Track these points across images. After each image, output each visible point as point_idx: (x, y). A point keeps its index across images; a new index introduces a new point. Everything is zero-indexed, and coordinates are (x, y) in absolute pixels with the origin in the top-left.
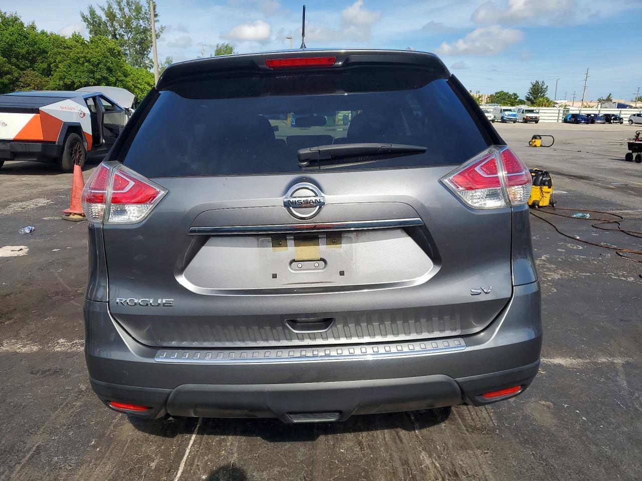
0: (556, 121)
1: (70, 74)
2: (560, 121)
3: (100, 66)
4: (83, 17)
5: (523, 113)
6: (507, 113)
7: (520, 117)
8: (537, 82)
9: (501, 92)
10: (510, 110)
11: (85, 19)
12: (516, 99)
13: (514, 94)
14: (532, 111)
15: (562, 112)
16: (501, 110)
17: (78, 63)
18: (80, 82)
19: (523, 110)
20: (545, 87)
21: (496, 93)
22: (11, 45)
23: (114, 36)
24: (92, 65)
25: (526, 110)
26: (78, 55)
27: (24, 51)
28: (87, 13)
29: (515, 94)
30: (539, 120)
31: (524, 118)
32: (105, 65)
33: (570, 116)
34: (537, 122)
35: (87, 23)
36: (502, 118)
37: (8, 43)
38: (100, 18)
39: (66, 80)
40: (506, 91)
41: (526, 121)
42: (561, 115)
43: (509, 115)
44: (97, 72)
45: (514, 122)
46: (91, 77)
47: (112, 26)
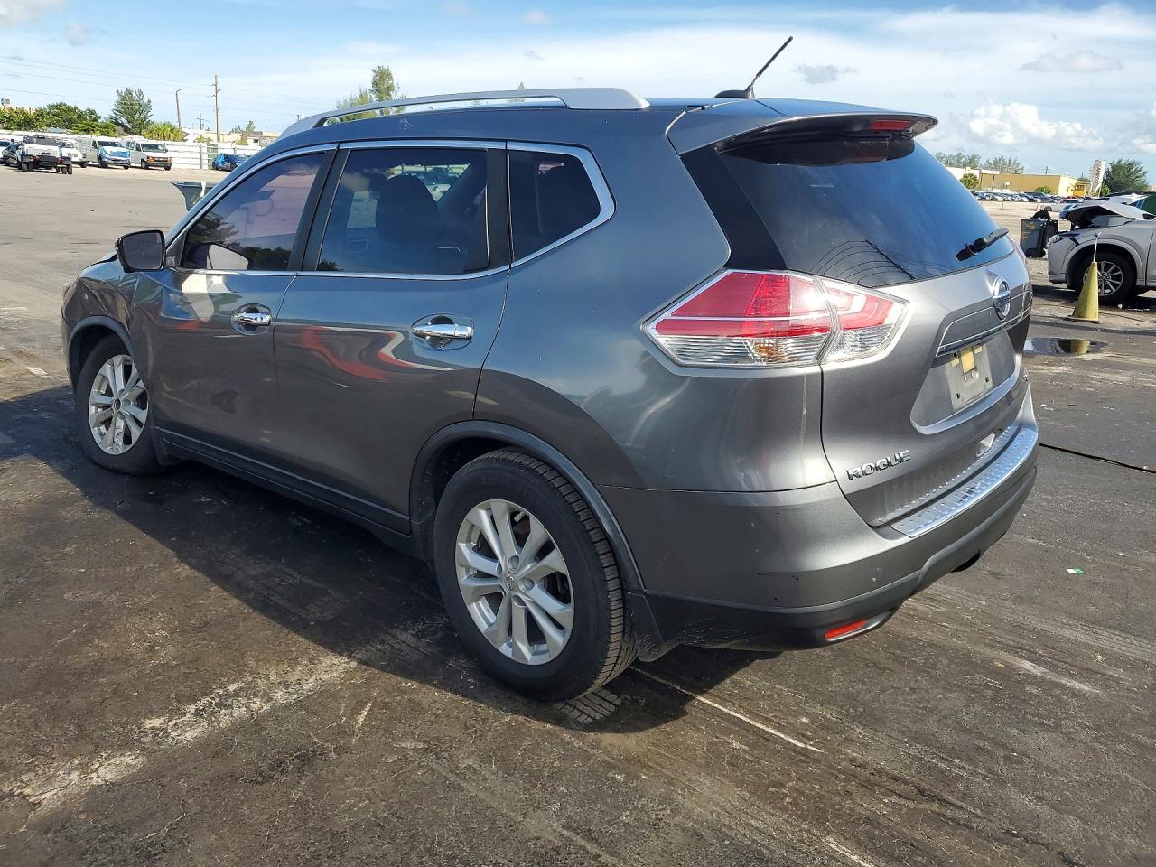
0: (199, 167)
2: (205, 167)
5: (138, 149)
6: (108, 149)
7: (135, 157)
8: (129, 92)
9: (60, 105)
10: (113, 144)
12: (95, 120)
13: (89, 110)
14: (155, 148)
15: (204, 150)
16: (94, 142)
19: (138, 144)
20: (145, 101)
21: (51, 107)
25: (144, 146)
29: (92, 112)
30: (171, 165)
31: (142, 160)
33: (222, 159)
34: (168, 168)
36: (100, 158)
40: (71, 103)
41: (146, 165)
42: (205, 156)
43: (112, 153)
45: (126, 168)
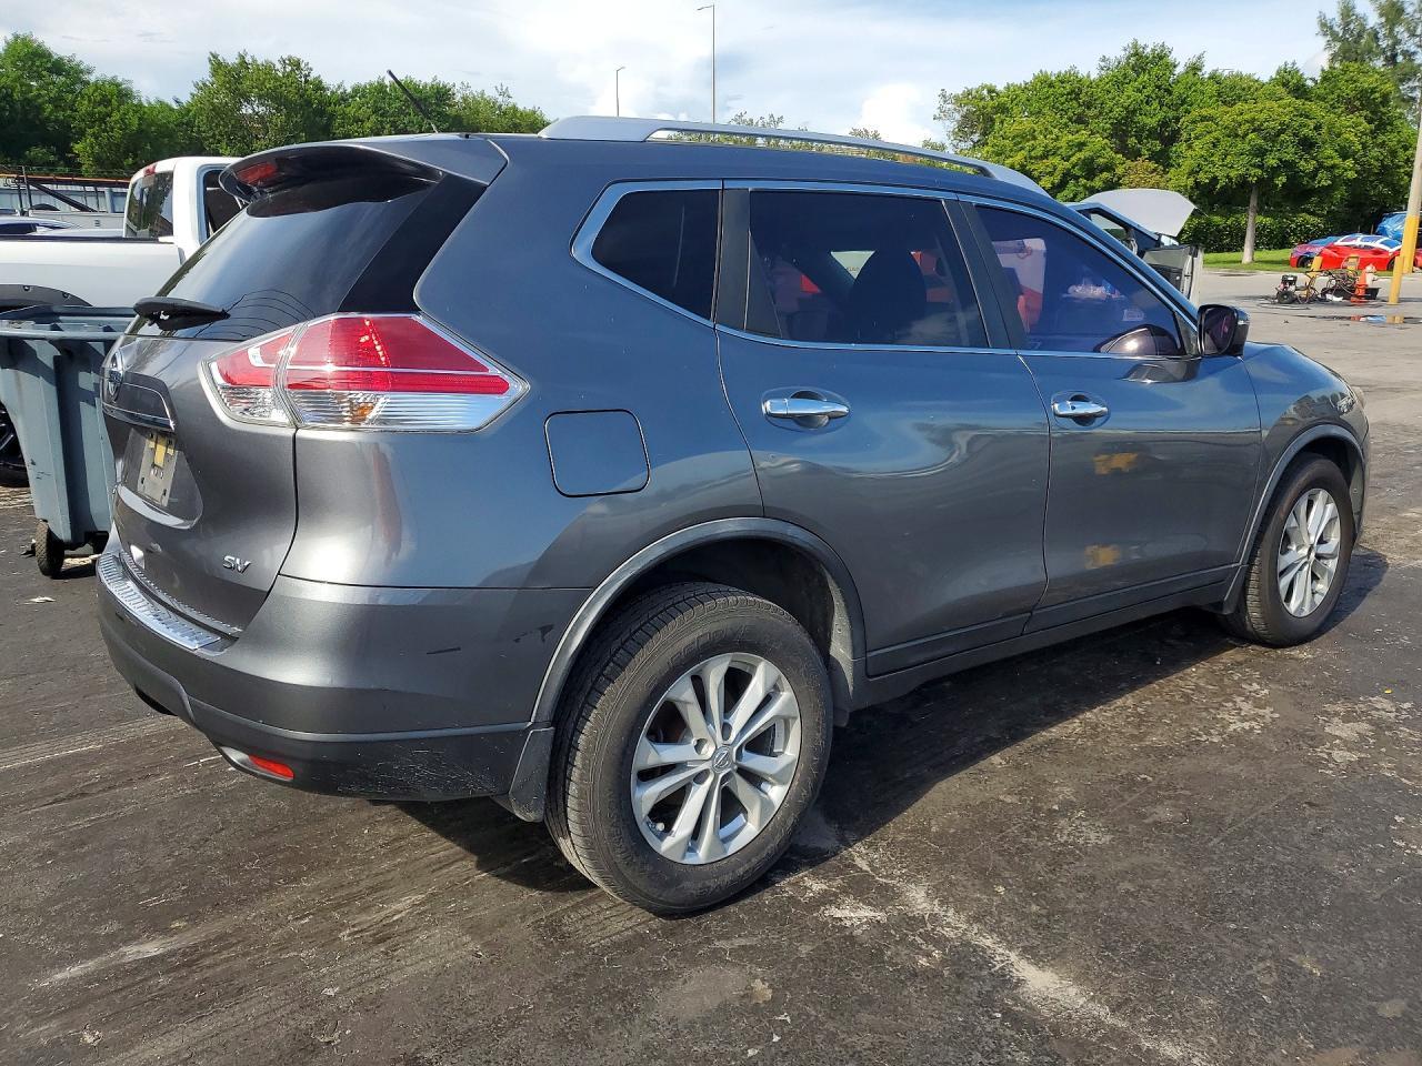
1: (1212, 162)
3: (1283, 137)
4: (1323, 25)
11: (1326, 28)
17: (1237, 136)
18: (1228, 177)
22: (1134, 111)
23: (1392, 59)
24: (1265, 138)
26: (1240, 119)
27: (1152, 122)
28: (1333, 14)
32: (1295, 135)
35: (1329, 38)
37: (1126, 109)
38: (1362, 20)
39: (1201, 175)
44: (1271, 151)
46: (1254, 166)
47: (1391, 33)
